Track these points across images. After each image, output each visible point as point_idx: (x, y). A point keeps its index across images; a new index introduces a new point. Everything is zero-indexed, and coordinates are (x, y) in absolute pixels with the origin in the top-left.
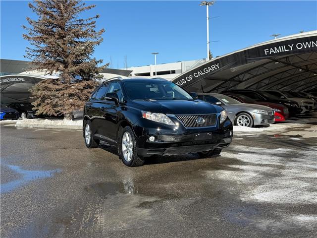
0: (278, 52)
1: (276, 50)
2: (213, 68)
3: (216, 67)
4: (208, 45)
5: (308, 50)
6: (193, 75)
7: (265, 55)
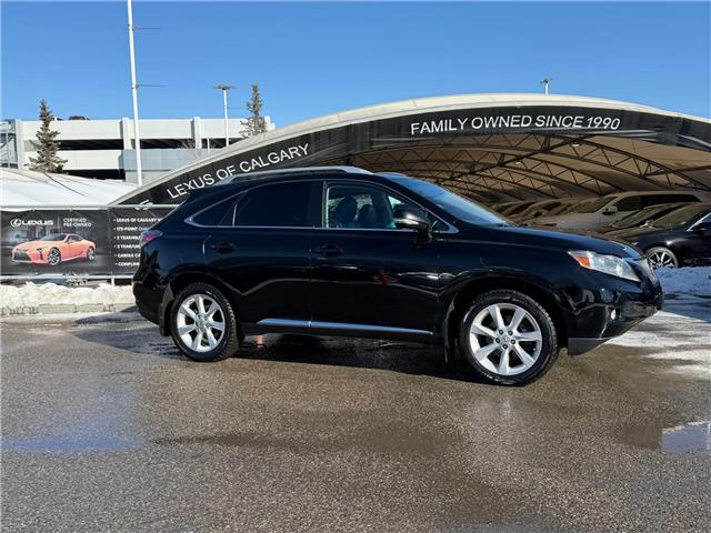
0: (437, 130)
1: (435, 128)
2: (293, 152)
3: (300, 151)
4: (134, 91)
5: (491, 132)
6: (237, 167)
7: (410, 135)
